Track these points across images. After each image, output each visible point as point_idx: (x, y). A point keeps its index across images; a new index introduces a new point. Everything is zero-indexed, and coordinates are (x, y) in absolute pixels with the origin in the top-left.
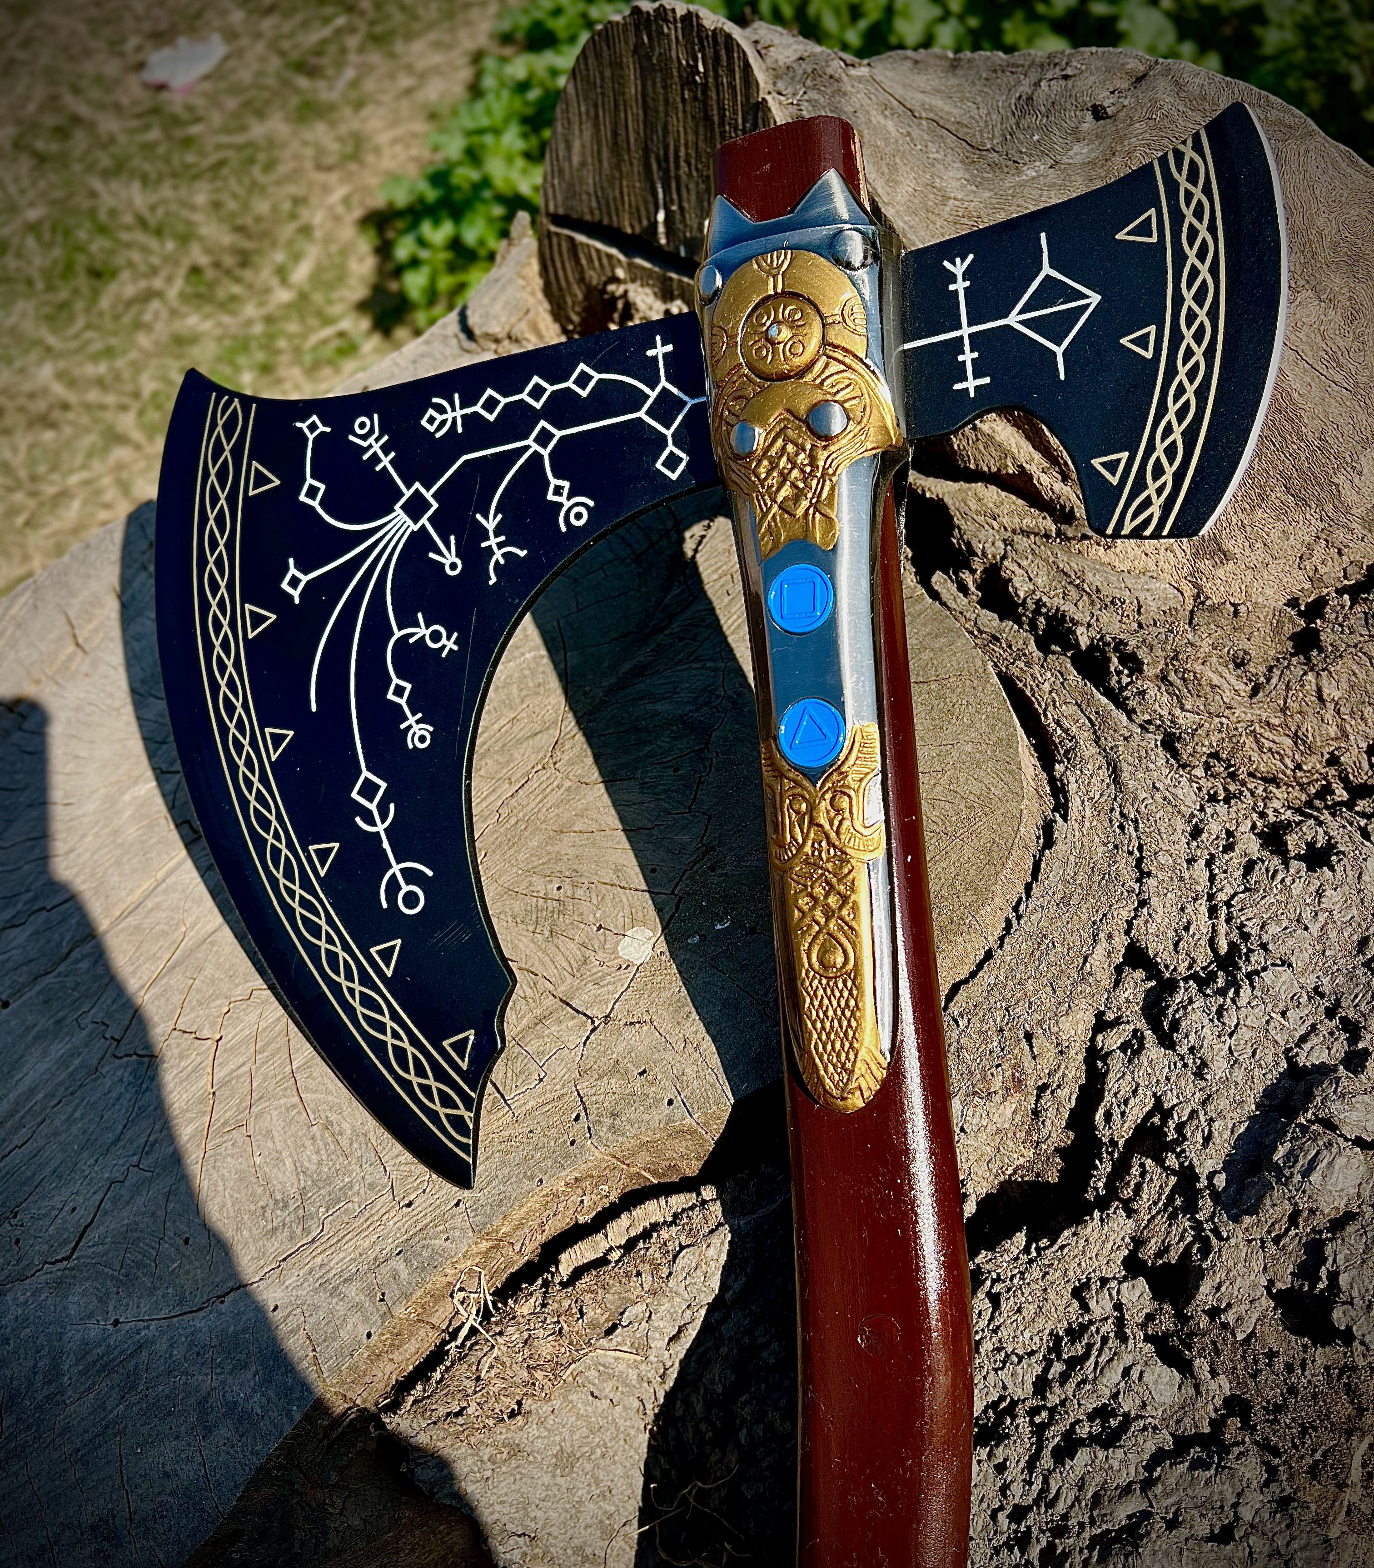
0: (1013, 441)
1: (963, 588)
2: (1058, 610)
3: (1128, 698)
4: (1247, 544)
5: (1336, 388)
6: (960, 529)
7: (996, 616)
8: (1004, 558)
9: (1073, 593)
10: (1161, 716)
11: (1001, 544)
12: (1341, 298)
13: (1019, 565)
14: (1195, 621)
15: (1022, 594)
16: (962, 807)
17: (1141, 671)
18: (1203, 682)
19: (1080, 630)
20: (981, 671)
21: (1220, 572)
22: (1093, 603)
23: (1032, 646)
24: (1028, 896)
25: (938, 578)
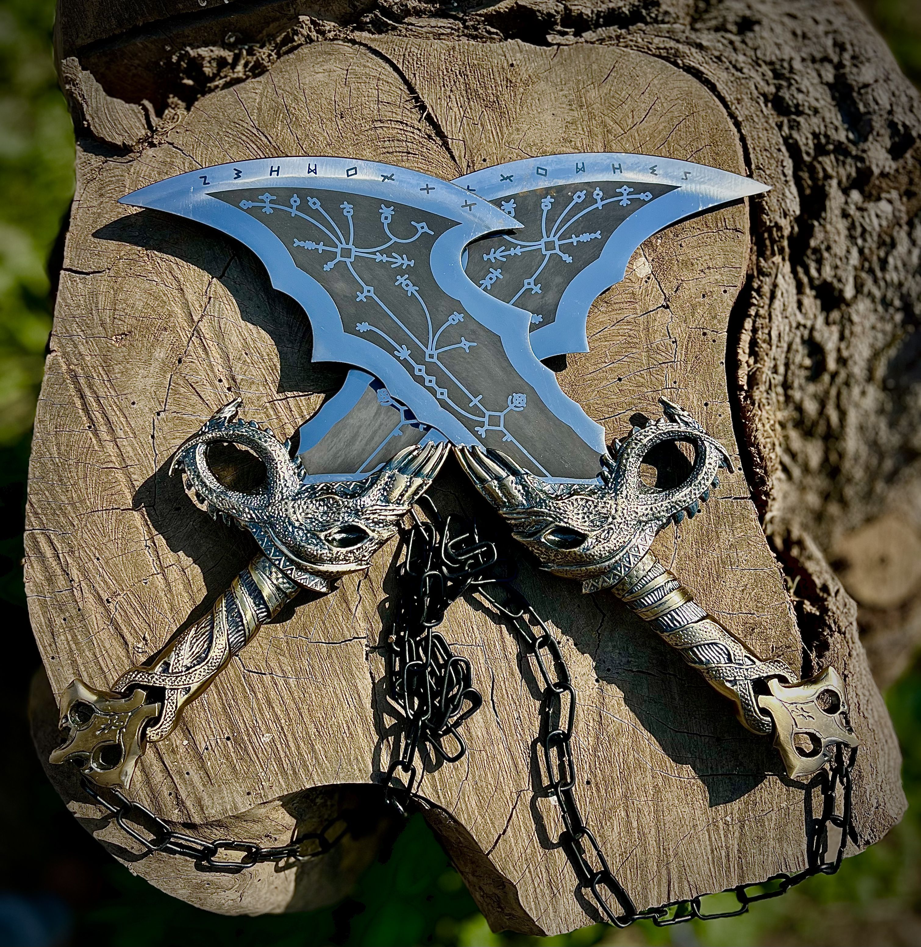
2: (607, 9)
7: (591, 32)
8: (566, 8)
13: (575, 5)
15: (590, 15)
23: (618, 30)
25: (549, 38)
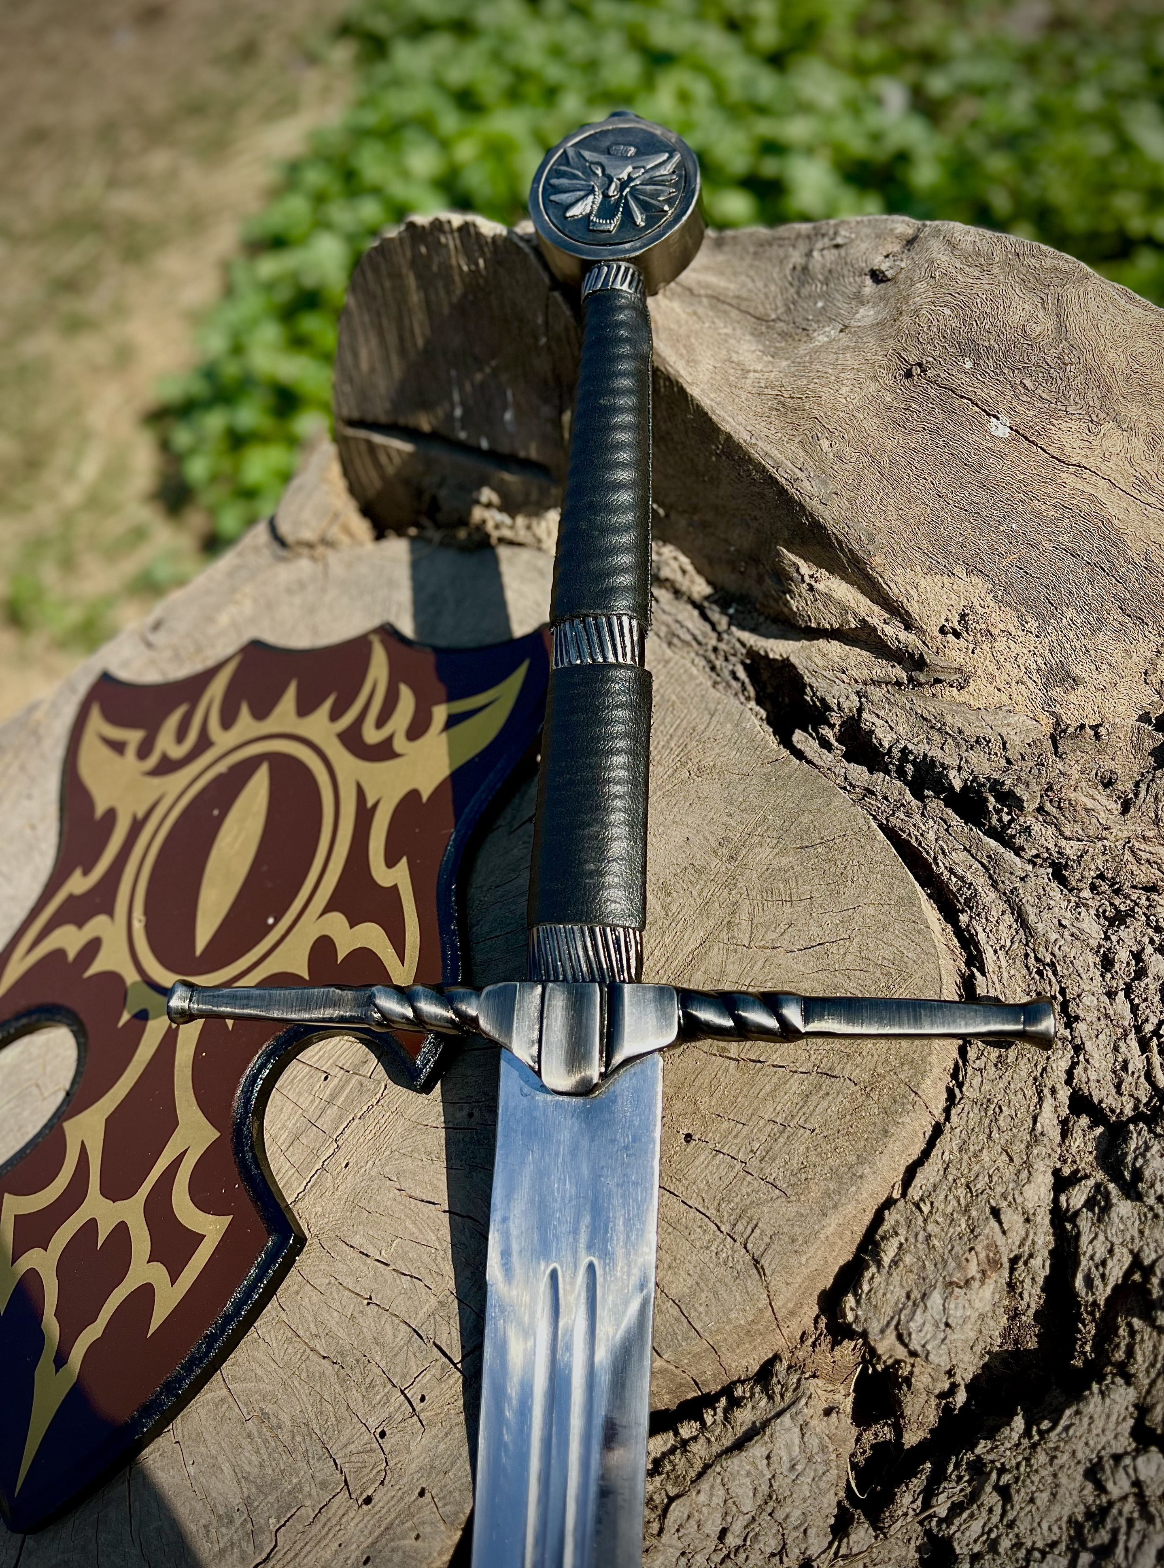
0: (850, 597)
1: (825, 744)
2: (925, 756)
3: (1014, 836)
4: (1093, 667)
5: (1152, 510)
6: (811, 687)
7: (865, 769)
8: (860, 710)
9: (937, 738)
10: (1048, 849)
11: (854, 697)
12: (1140, 425)
13: (878, 716)
14: (1060, 750)
15: (886, 745)
16: (878, 974)
17: (1022, 809)
18: (1079, 808)
19: (952, 774)
20: (865, 828)
21: (1072, 697)
22: (958, 745)
23: (909, 796)
24: (965, 1060)
25: (798, 737)
